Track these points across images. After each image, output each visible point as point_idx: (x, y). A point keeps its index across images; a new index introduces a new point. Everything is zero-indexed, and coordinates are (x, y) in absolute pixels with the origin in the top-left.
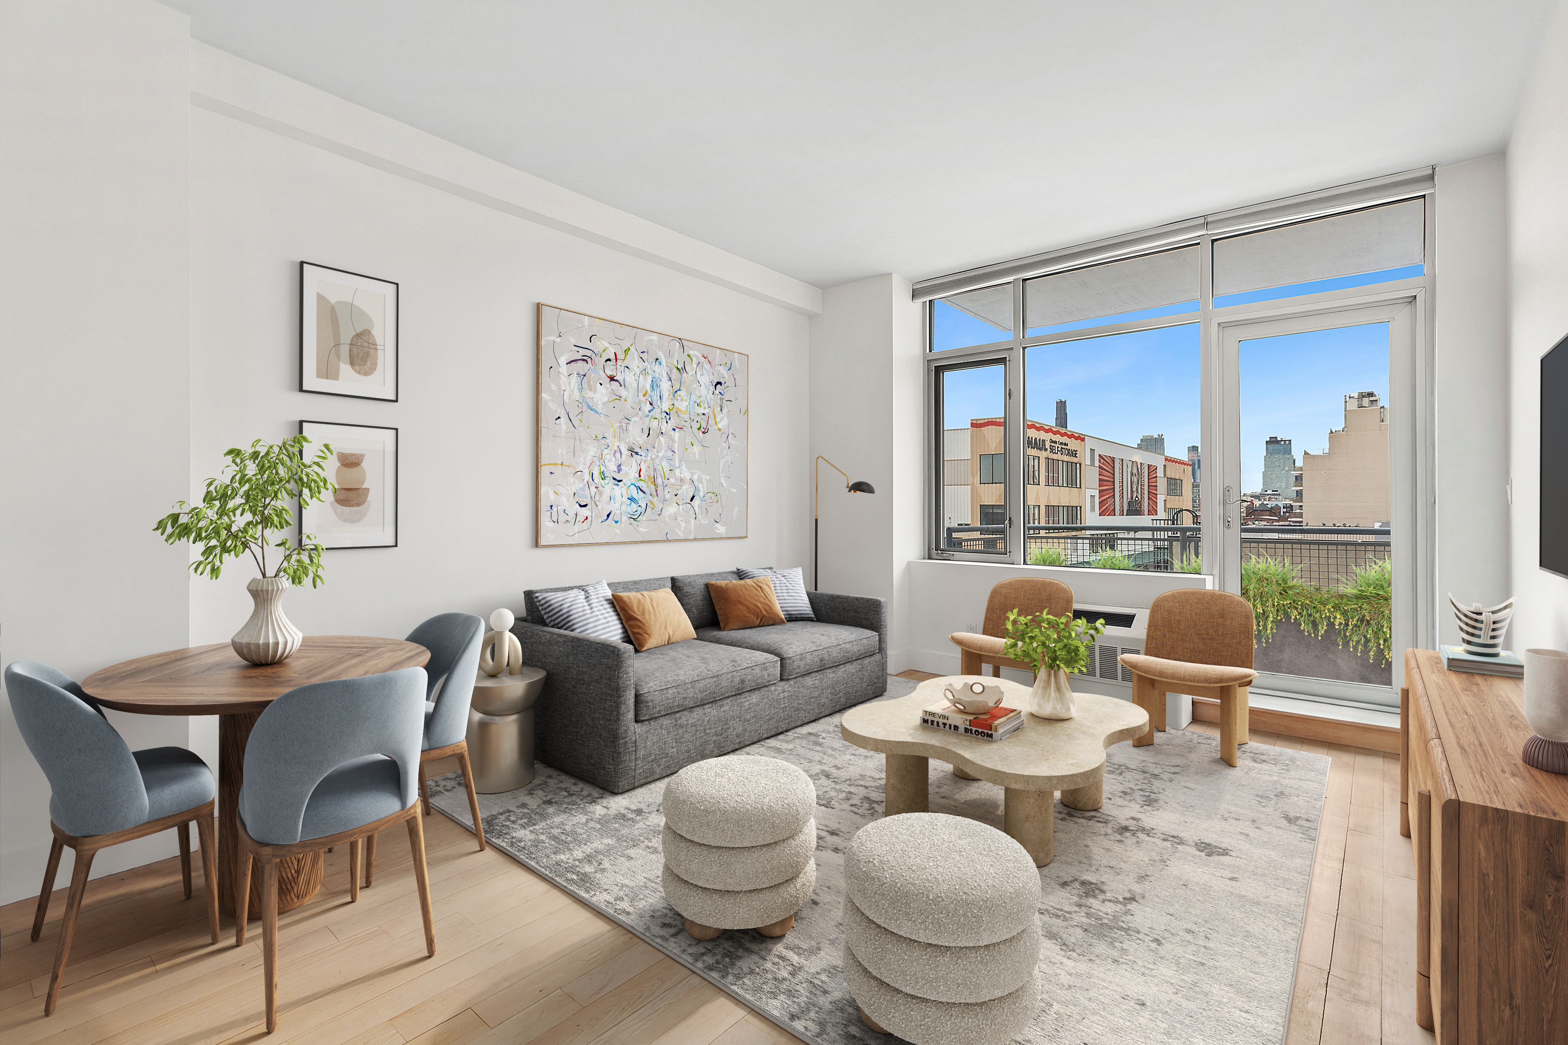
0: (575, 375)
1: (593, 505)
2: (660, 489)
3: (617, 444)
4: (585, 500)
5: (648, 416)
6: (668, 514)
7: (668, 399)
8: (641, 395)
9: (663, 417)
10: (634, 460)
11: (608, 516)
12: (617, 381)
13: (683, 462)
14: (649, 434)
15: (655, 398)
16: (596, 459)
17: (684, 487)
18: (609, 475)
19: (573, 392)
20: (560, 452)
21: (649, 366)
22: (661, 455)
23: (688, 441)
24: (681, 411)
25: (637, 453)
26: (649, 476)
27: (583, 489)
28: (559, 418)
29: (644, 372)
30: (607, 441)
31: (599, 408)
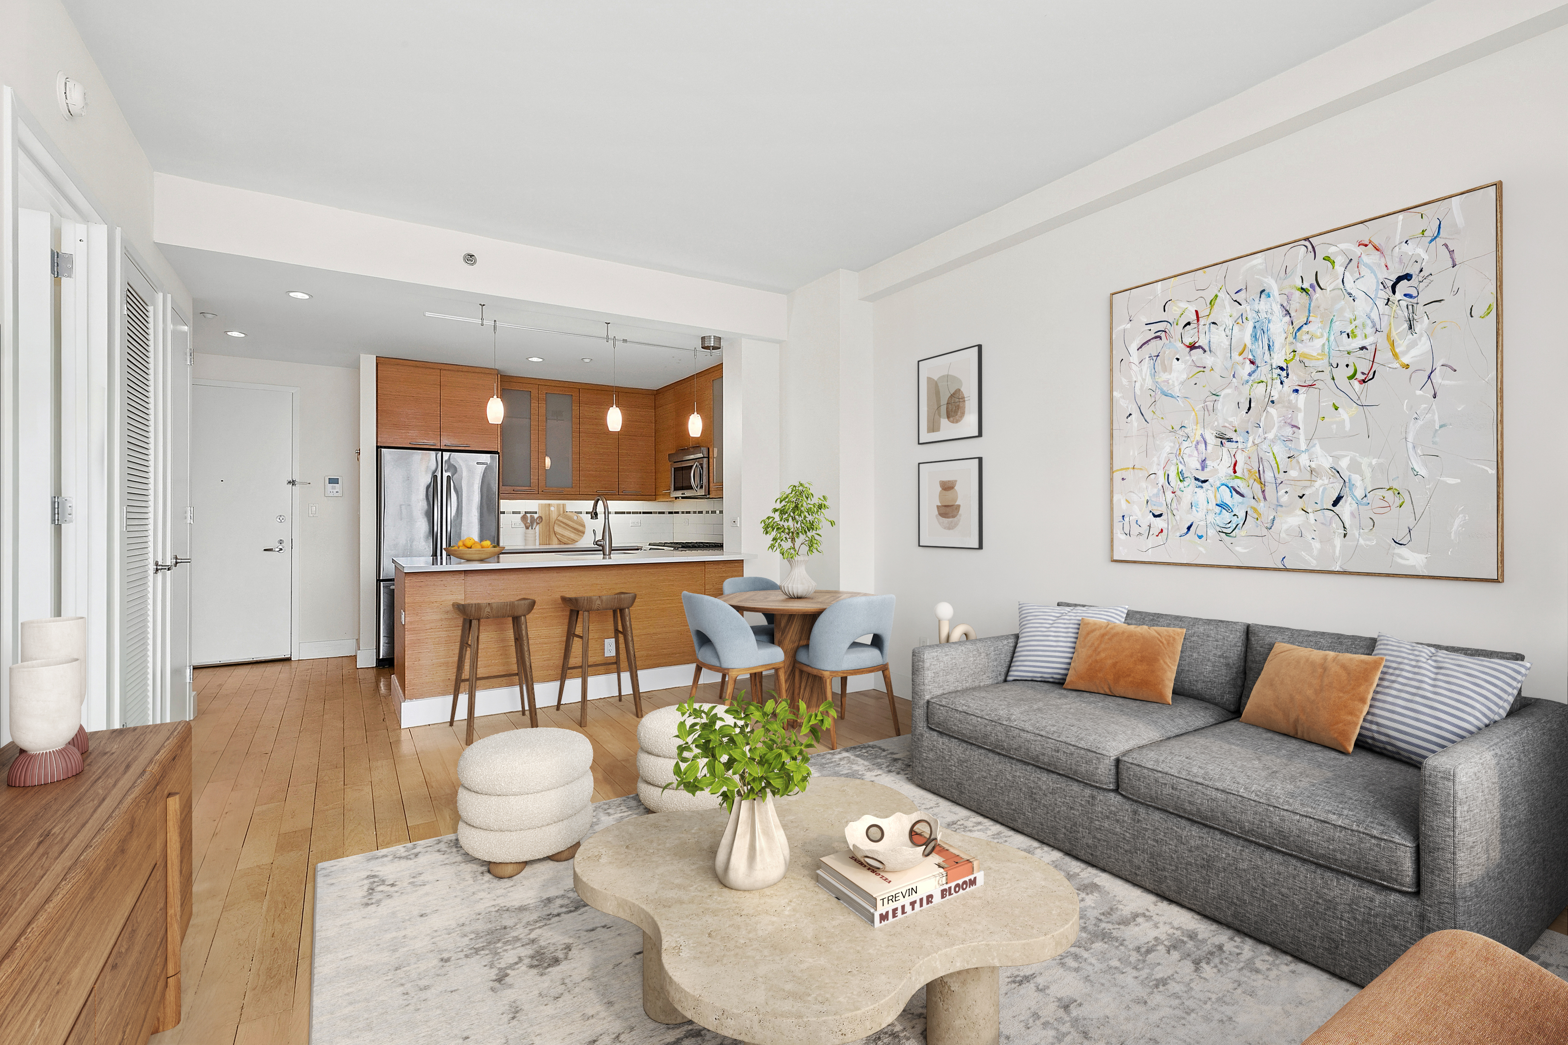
0: (1147, 359)
1: (1170, 514)
2: (1270, 490)
3: (1199, 432)
4: (1159, 508)
5: (1247, 382)
6: (1285, 527)
7: (1283, 346)
8: (1235, 355)
9: (1275, 376)
10: (1225, 450)
11: (1189, 528)
12: (1199, 347)
13: (1316, 441)
14: (1249, 409)
15: (1260, 350)
16: (1172, 457)
17: (1319, 482)
18: (1189, 475)
19: (1144, 380)
20: (1131, 454)
21: (1248, 308)
22: (1270, 436)
23: (1327, 403)
24: (1310, 357)
25: (1230, 440)
26: (1249, 471)
27: (1157, 495)
28: (1130, 414)
29: (1240, 321)
30: (1186, 431)
31: (1176, 391)
